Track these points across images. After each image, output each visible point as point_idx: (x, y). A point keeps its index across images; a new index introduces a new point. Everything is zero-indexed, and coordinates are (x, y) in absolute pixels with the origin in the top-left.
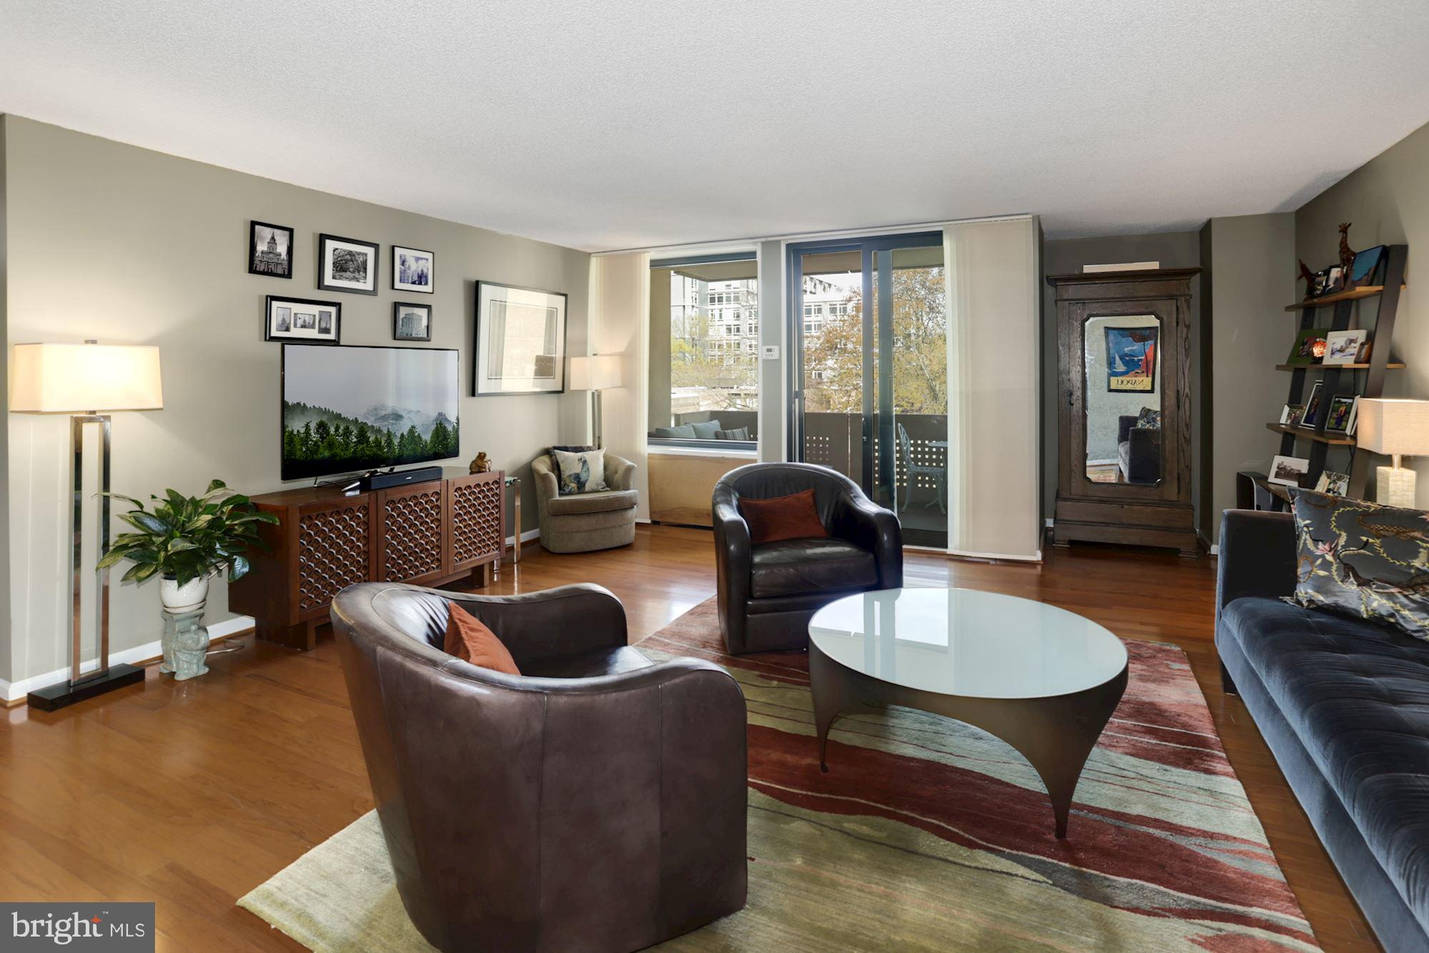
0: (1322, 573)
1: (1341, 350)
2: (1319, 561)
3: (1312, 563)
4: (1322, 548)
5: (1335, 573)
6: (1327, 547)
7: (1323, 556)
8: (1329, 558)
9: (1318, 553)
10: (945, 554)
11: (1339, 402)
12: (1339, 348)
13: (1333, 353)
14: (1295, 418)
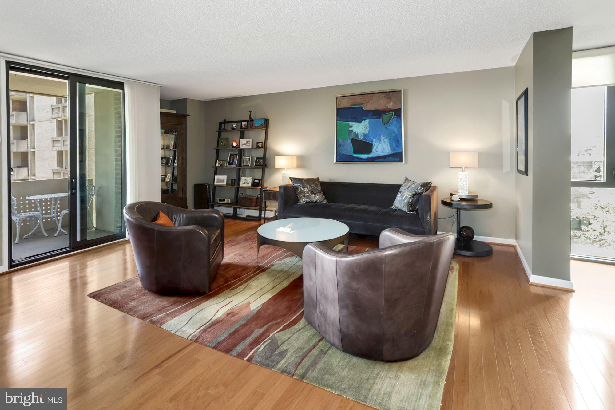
0: (307, 194)
1: (245, 144)
2: (306, 192)
3: (304, 193)
4: (305, 189)
5: (310, 194)
6: (306, 189)
7: (306, 191)
8: (308, 191)
9: (305, 190)
10: (125, 241)
11: (245, 158)
12: (244, 143)
13: (242, 145)
14: (221, 164)
